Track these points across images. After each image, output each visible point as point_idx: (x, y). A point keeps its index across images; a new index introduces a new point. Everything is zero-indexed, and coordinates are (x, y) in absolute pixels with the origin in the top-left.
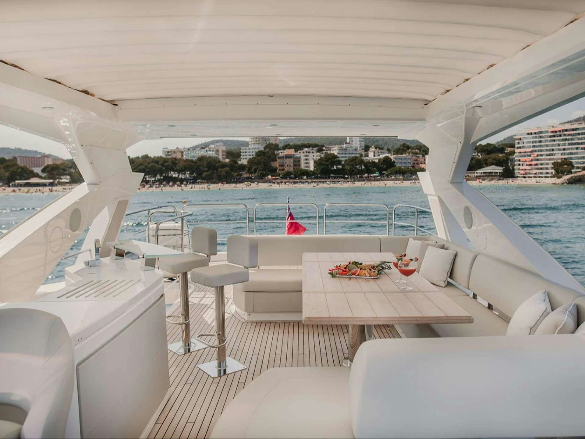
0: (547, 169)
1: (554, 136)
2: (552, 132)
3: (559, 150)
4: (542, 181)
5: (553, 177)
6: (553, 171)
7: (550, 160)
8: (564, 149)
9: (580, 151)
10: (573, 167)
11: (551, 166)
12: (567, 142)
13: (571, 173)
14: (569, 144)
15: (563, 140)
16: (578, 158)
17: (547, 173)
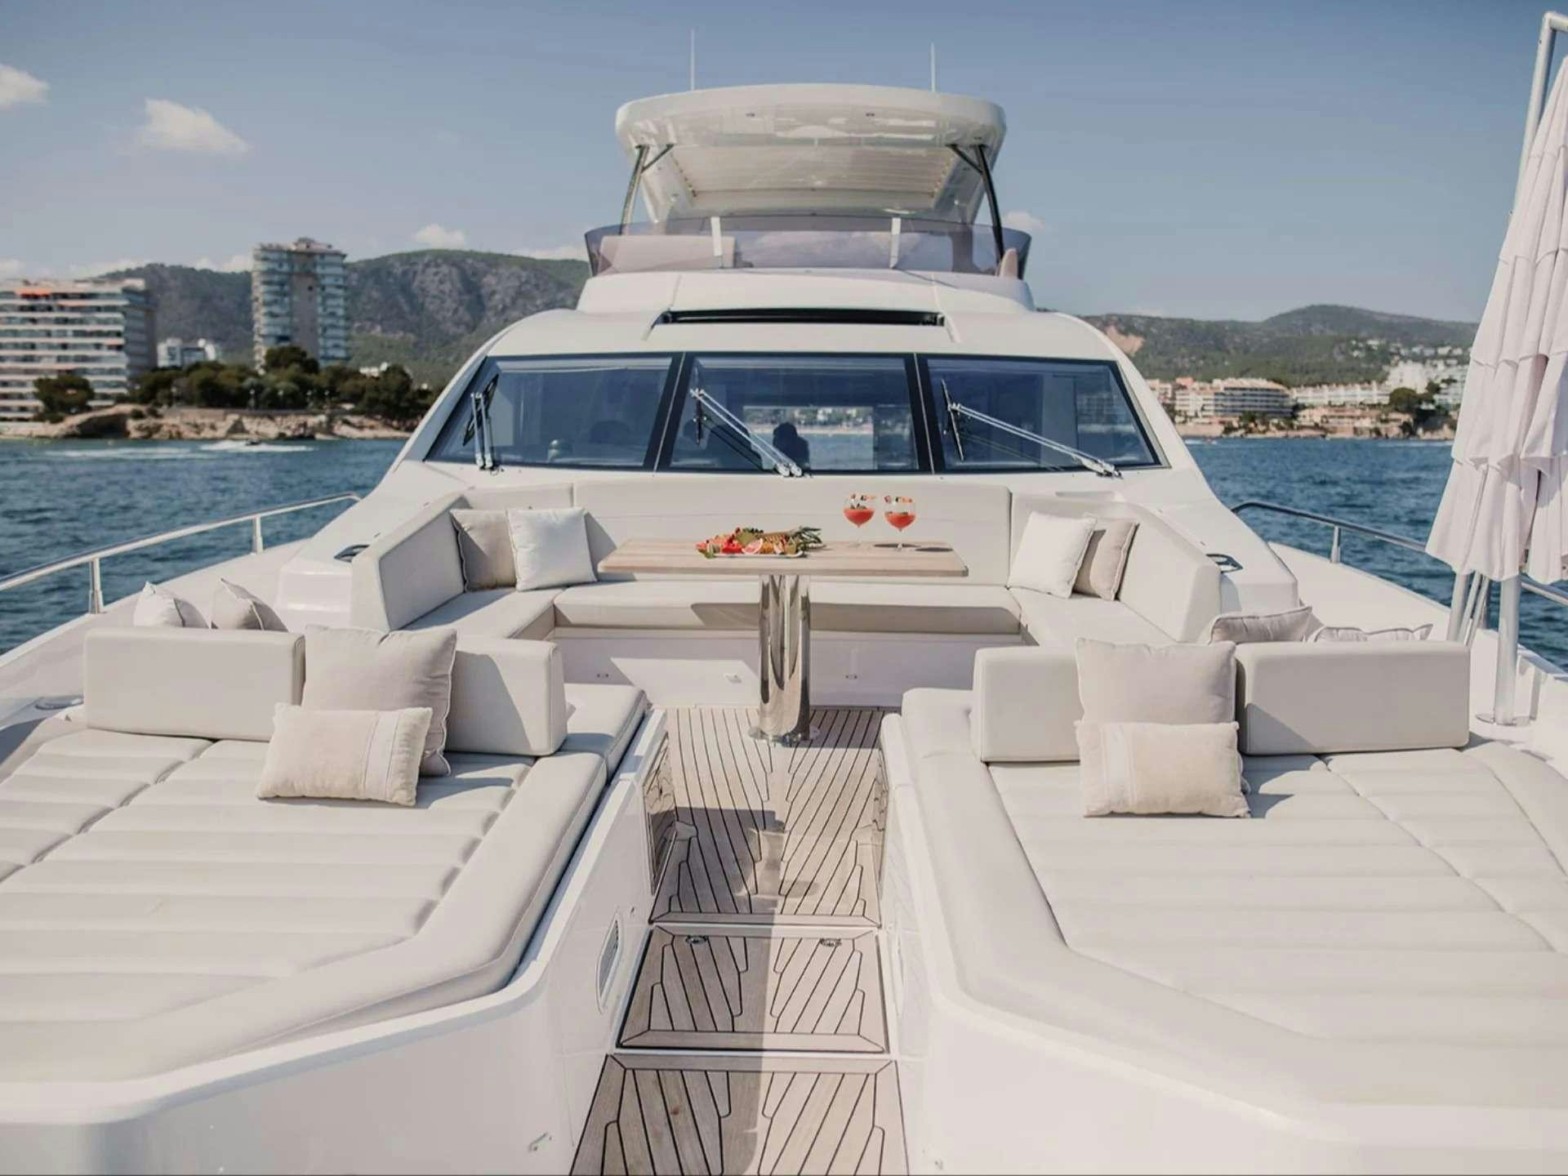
0: (21, 397)
1: (32, 309)
2: (26, 296)
3: (51, 347)
4: (9, 429)
5: (39, 418)
6: (39, 403)
7: (27, 372)
8: (64, 346)
9: (105, 353)
10: (92, 396)
11: (30, 389)
12: (70, 328)
13: (89, 409)
14: (77, 334)
15: (58, 321)
16: (102, 372)
17: (23, 409)
